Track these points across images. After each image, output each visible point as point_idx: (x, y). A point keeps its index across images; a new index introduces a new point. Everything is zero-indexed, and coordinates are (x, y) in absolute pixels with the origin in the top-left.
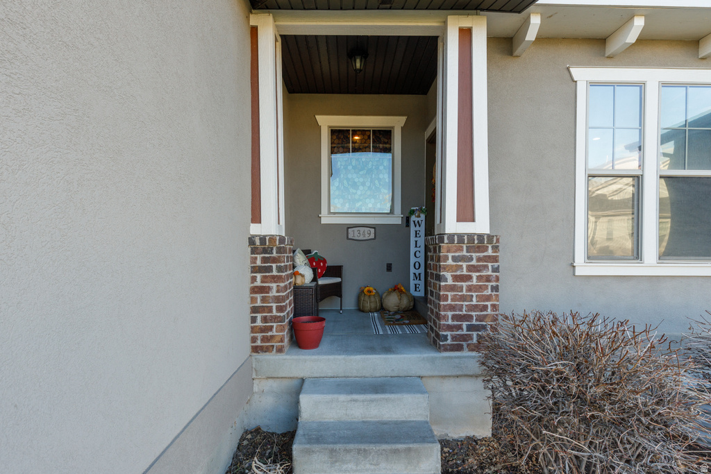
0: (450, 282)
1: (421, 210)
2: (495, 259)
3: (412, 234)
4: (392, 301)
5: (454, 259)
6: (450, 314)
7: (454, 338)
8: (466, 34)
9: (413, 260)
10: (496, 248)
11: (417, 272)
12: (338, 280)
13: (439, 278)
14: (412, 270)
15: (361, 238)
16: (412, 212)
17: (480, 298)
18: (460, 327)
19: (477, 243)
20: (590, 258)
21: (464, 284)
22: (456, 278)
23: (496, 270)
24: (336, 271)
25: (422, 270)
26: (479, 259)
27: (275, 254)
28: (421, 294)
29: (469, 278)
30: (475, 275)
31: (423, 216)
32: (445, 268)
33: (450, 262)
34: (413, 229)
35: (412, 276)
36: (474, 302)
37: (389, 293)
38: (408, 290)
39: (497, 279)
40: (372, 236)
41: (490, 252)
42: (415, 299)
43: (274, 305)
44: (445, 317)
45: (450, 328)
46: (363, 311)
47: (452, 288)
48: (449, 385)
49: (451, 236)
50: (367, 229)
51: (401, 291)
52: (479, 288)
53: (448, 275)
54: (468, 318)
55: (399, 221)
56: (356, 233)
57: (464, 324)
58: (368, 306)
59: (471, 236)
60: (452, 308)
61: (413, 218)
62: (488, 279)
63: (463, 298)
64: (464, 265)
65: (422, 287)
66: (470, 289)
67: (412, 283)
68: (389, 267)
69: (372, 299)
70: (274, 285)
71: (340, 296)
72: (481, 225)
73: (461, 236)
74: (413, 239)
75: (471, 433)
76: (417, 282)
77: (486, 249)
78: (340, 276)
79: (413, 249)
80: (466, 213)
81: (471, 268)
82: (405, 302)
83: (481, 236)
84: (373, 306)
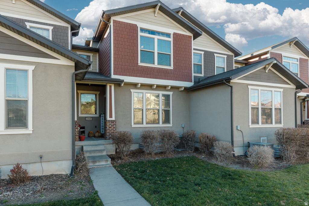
0: (108, 128)
1: (103, 113)
2: (116, 124)
3: (101, 119)
4: (97, 134)
5: (109, 124)
6: (108, 133)
7: (109, 137)
8: (110, 87)
9: (101, 125)
10: (116, 122)
11: (103, 128)
12: (84, 130)
13: (106, 128)
14: (101, 127)
15: (89, 120)
16: (101, 114)
17: (113, 131)
18: (110, 136)
19: (112, 121)
20: (134, 124)
21: (111, 128)
22: (109, 127)
23: (116, 126)
24: (83, 128)
25: (104, 127)
26: (113, 124)
27: (77, 124)
28: (104, 133)
29: (111, 127)
30: (112, 127)
31: (104, 115)
32: (107, 126)
33: (108, 125)
34: (101, 118)
35: (101, 129)
36: (112, 131)
37: (96, 133)
38: (100, 132)
39: (116, 127)
40: (92, 119)
41: (115, 123)
42: (102, 134)
43: (77, 133)
44: (107, 134)
45: (108, 136)
46: (90, 137)
47: (108, 129)
48: (108, 146)
49: (108, 120)
50: (90, 118)
51: (99, 132)
52: (113, 129)
53: (108, 127)
54: (111, 134)
55: (98, 116)
56: (88, 119)
57: (111, 135)
58: (91, 136)
59: (111, 120)
60: (108, 132)
61: (101, 115)
62: (114, 127)
63: (110, 131)
64: (110, 125)
65: (104, 131)
66: (111, 129)
67: (101, 130)
68: (96, 127)
69: (92, 134)
70: (77, 129)
71: (84, 134)
72: (113, 119)
73: (110, 120)
74: (101, 120)
75: (112, 153)
76: (103, 130)
77: (114, 123)
78: (84, 129)
79: (101, 123)
80: (111, 116)
81: (111, 126)
82: (100, 134)
83: (113, 120)
84: (92, 135)
